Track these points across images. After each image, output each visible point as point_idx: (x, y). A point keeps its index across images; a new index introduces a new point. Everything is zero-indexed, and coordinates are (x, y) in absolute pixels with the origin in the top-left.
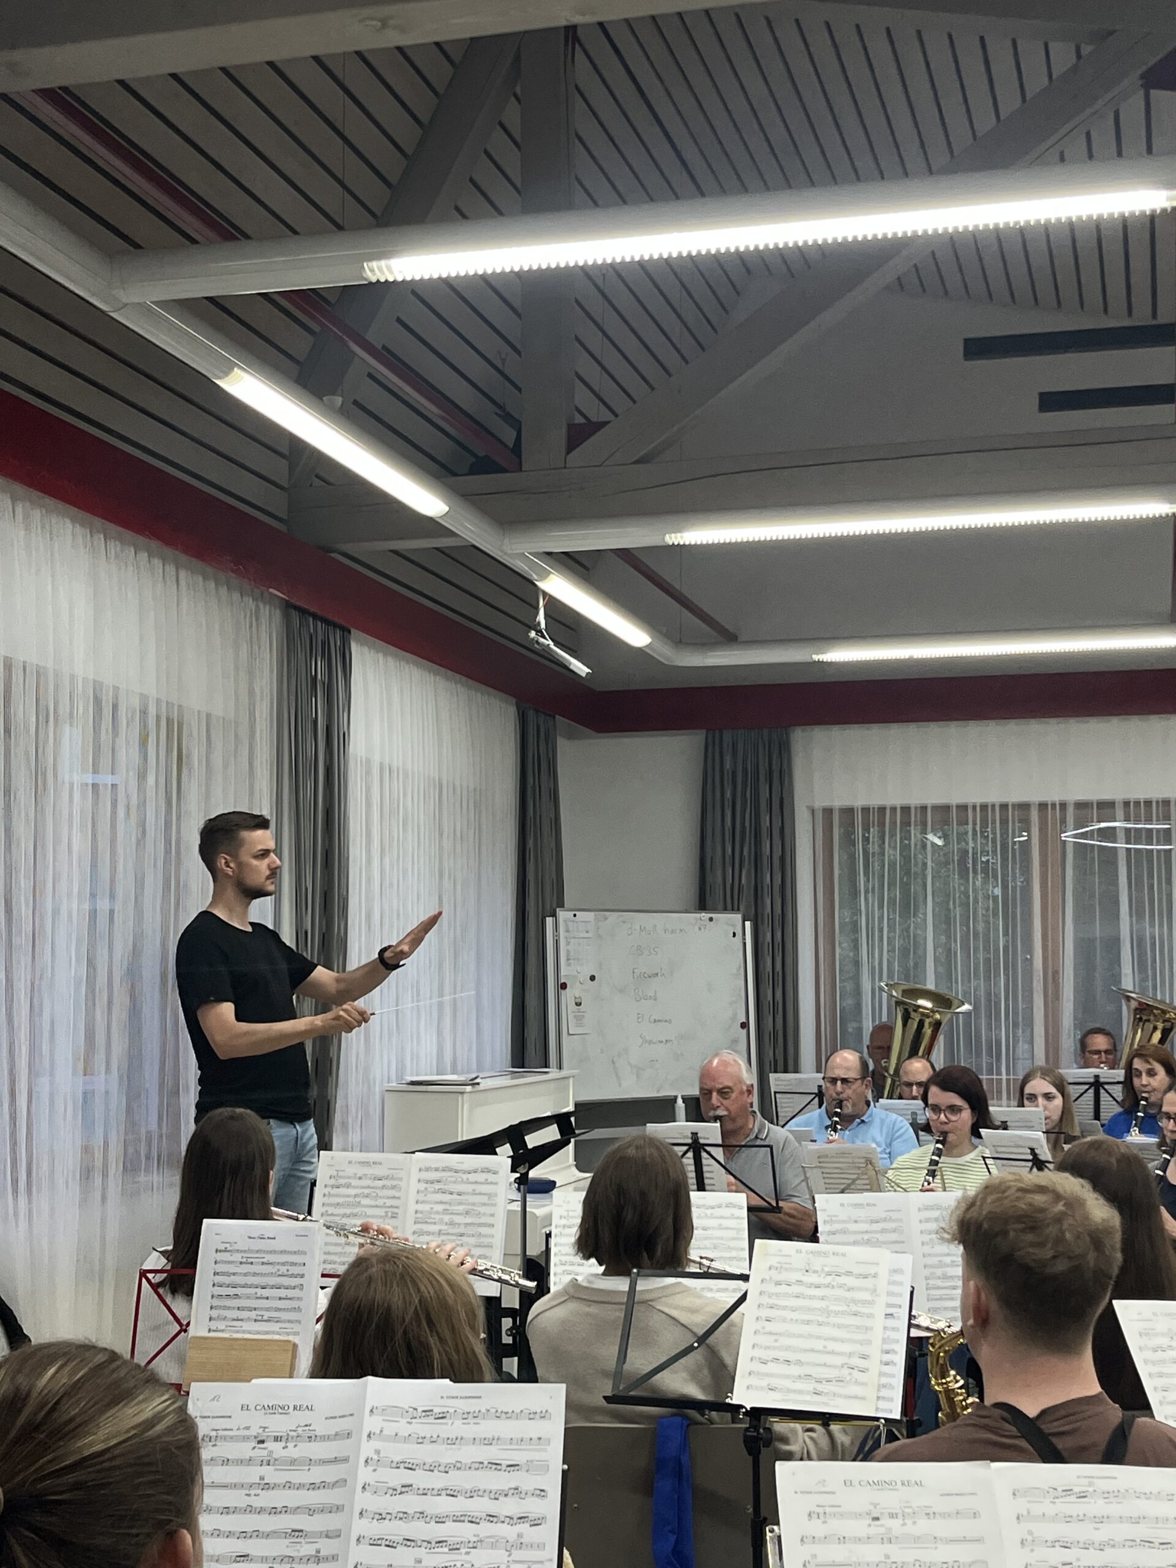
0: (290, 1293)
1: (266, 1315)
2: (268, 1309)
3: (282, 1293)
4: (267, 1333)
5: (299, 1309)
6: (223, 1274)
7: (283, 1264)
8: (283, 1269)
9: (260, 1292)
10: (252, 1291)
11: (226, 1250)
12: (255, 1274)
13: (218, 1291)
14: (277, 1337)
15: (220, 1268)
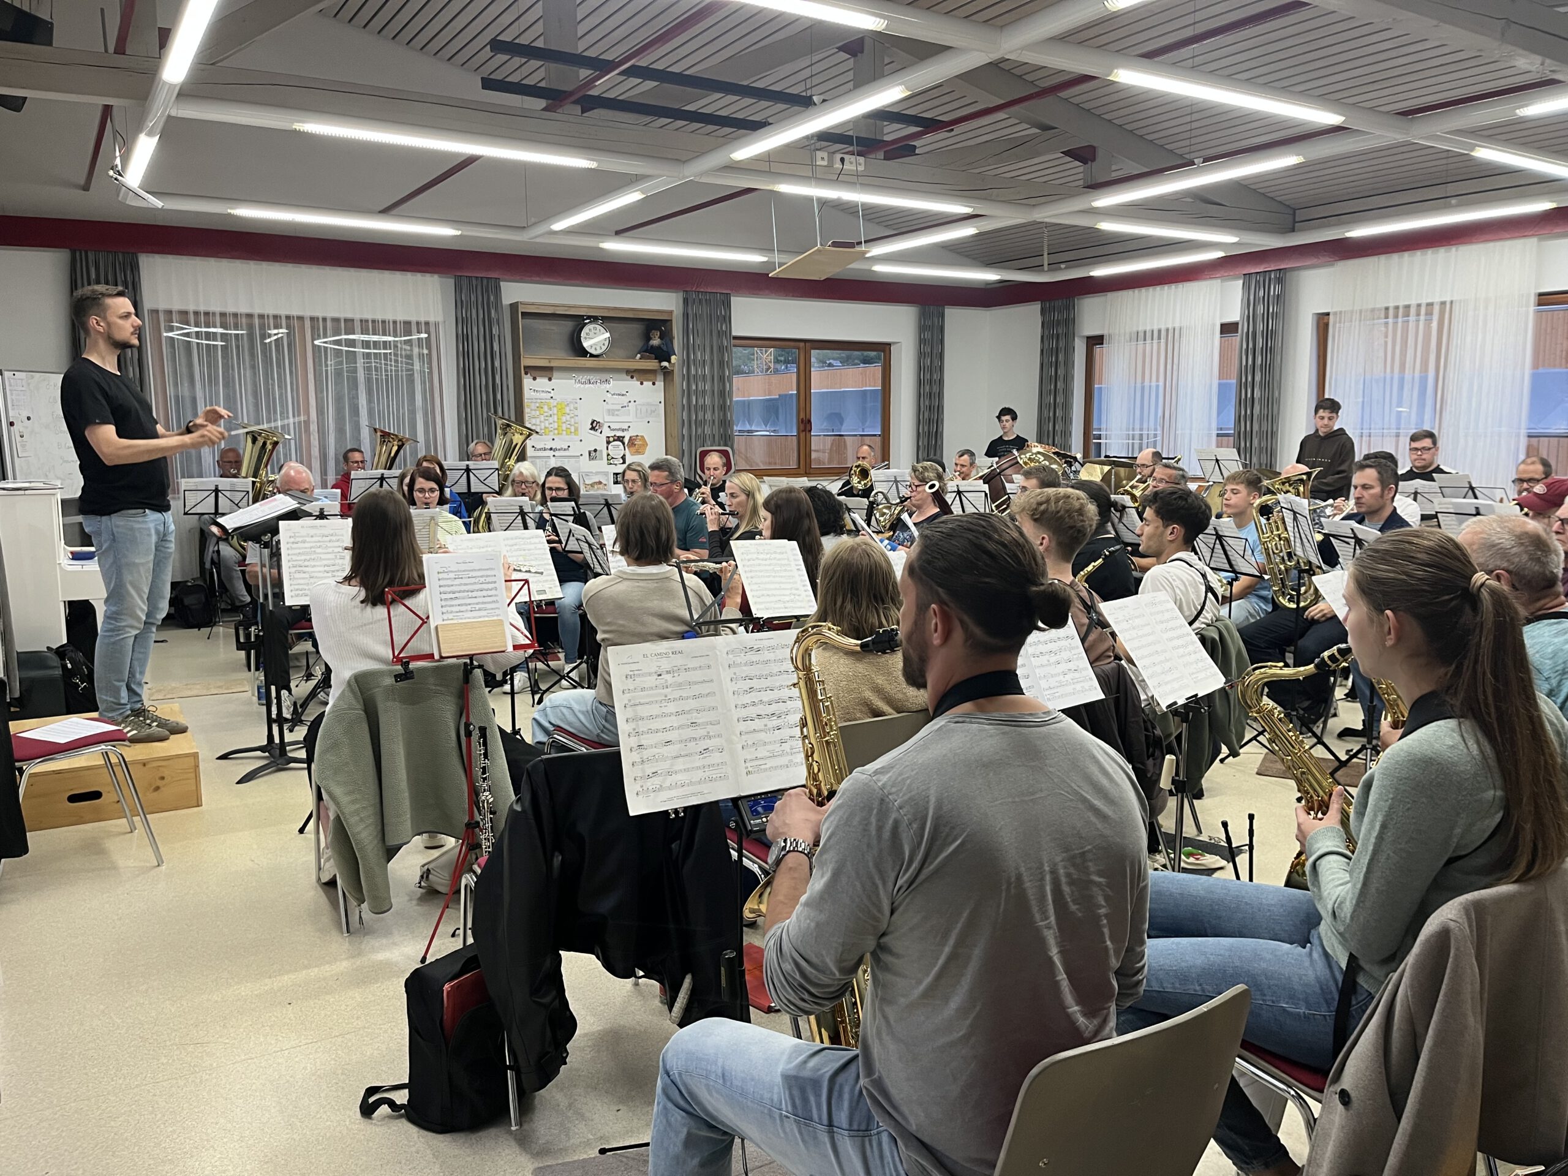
0: (490, 593)
1: (477, 607)
2: (477, 604)
3: (484, 593)
4: (480, 617)
5: (497, 602)
6: (445, 586)
7: (482, 577)
8: (482, 580)
9: (470, 594)
10: (466, 594)
11: (444, 572)
12: (466, 584)
13: (444, 596)
14: (487, 619)
15: (442, 583)
